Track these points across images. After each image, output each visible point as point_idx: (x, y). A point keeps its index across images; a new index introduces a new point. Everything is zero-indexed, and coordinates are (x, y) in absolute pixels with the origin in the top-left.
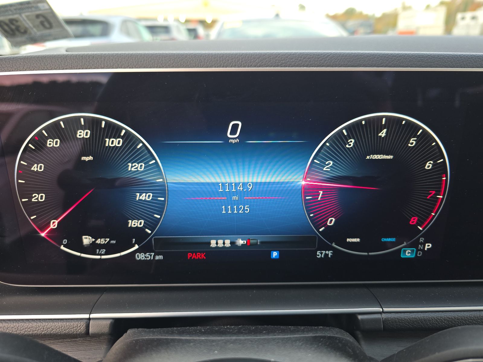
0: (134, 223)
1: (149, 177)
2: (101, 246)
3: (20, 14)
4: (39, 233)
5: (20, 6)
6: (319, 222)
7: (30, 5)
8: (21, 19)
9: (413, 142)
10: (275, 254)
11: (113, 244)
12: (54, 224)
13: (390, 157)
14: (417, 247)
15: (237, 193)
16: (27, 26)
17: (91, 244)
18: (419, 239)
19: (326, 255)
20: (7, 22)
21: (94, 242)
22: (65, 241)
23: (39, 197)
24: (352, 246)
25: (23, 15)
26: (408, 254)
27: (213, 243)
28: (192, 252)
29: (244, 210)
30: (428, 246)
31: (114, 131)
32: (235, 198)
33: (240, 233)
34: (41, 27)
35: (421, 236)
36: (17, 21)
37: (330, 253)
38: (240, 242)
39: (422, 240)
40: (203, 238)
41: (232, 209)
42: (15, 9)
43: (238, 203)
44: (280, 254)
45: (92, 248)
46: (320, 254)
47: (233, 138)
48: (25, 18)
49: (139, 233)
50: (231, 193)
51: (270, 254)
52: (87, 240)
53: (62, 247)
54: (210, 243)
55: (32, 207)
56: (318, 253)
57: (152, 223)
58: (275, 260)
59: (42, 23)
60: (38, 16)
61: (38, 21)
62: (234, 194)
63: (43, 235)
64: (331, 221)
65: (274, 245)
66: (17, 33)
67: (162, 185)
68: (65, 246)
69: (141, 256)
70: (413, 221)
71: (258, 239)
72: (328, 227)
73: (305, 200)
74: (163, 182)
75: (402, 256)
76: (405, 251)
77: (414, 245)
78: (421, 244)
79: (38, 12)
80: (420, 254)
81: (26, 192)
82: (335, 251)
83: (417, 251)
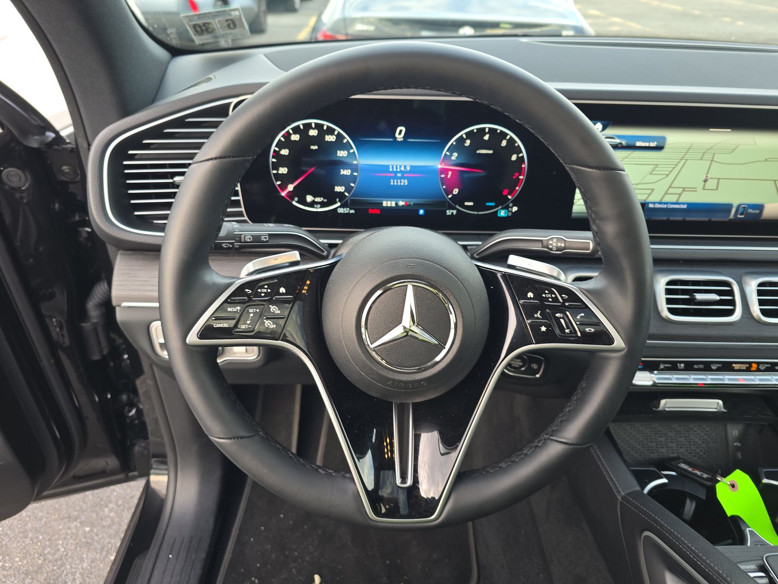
0: (339, 189)
1: (349, 161)
2: (317, 203)
3: (214, 19)
4: (280, 193)
5: (217, 14)
6: (449, 191)
7: (225, 13)
8: (214, 23)
9: (504, 143)
10: (421, 212)
11: (325, 202)
12: (291, 187)
13: (491, 152)
14: (508, 209)
15: (401, 171)
16: (216, 27)
17: (312, 202)
18: (509, 204)
19: (452, 213)
20: (201, 25)
21: (314, 200)
22: (296, 199)
23: (283, 170)
24: (468, 207)
25: (216, 20)
26: (502, 213)
27: (385, 204)
28: (372, 209)
29: (404, 183)
30: (515, 209)
31: (331, 131)
32: (399, 175)
33: (401, 197)
34: (227, 28)
35: (511, 202)
36: (208, 24)
37: (455, 212)
38: (401, 203)
39: (511, 205)
40: (378, 200)
41: (397, 182)
42: (212, 16)
43: (400, 178)
44: (425, 212)
45: (312, 204)
46: (449, 213)
47: (400, 137)
48: (217, 22)
49: (341, 195)
50: (397, 172)
51: (418, 211)
52: (309, 198)
53: (294, 203)
54: (382, 204)
55: (278, 177)
56: (448, 211)
57: (348, 189)
58: (421, 215)
59: (229, 26)
60: (227, 20)
61: (226, 24)
62: (399, 172)
63: (283, 194)
64: (456, 191)
65: (421, 206)
66: (205, 32)
67: (357, 165)
68: (296, 202)
69: (341, 211)
70: (505, 192)
71: (412, 202)
72: (454, 195)
73: (441, 178)
74: (357, 164)
75: (499, 215)
76: (500, 212)
77: (507, 208)
78: (510, 207)
79: (230, 17)
80: (510, 214)
81: (276, 166)
82: (458, 211)
83: (509, 211)
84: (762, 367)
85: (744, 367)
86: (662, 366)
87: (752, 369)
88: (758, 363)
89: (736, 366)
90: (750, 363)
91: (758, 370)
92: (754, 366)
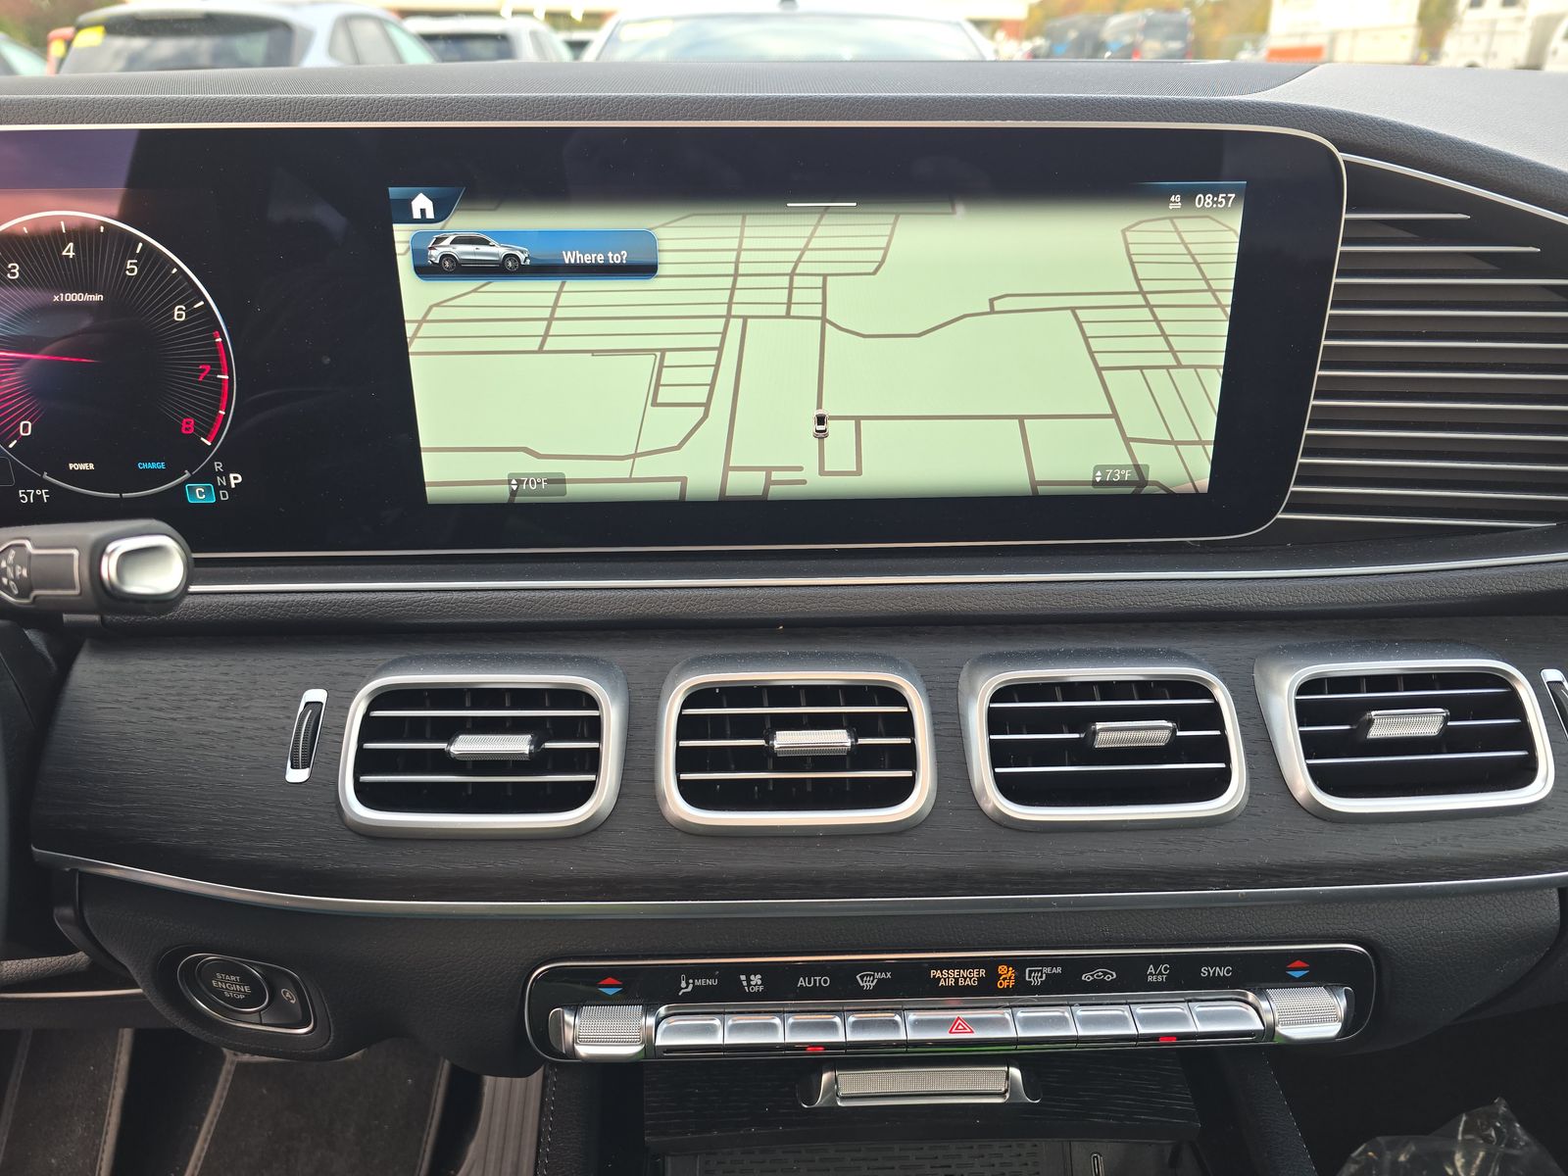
9: (132, 267)
13: (99, 297)
14: (213, 482)
18: (211, 464)
19: (38, 498)
24: (84, 479)
26: (202, 496)
30: (235, 479)
35: (215, 459)
37: (44, 493)
39: (218, 466)
46: (26, 496)
56: (21, 493)
64: (26, 428)
70: (188, 426)
72: (23, 440)
75: (191, 500)
76: (192, 490)
77: (207, 476)
78: (220, 474)
80: (224, 495)
82: (52, 489)
83: (217, 489)
84: (1035, 978)
85: (971, 977)
86: (686, 987)
87: (1002, 984)
88: (1018, 964)
89: (947, 977)
90: (991, 965)
91: (1022, 988)
92: (1007, 976)
